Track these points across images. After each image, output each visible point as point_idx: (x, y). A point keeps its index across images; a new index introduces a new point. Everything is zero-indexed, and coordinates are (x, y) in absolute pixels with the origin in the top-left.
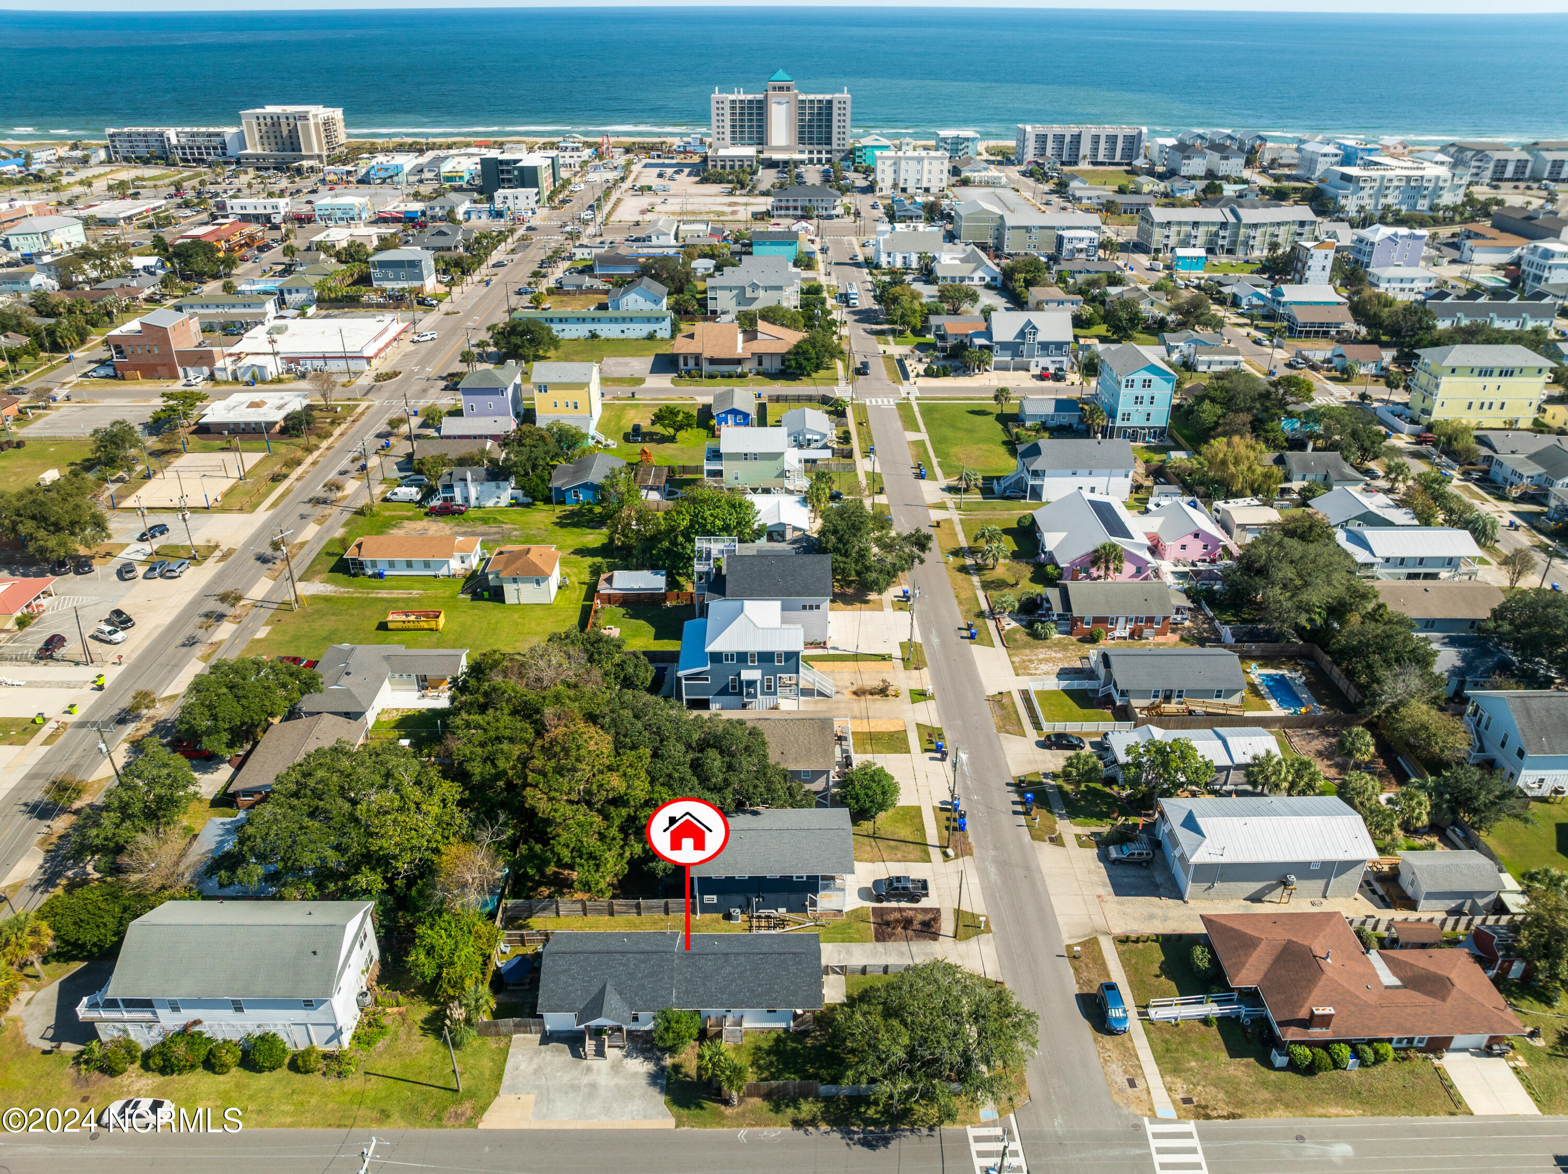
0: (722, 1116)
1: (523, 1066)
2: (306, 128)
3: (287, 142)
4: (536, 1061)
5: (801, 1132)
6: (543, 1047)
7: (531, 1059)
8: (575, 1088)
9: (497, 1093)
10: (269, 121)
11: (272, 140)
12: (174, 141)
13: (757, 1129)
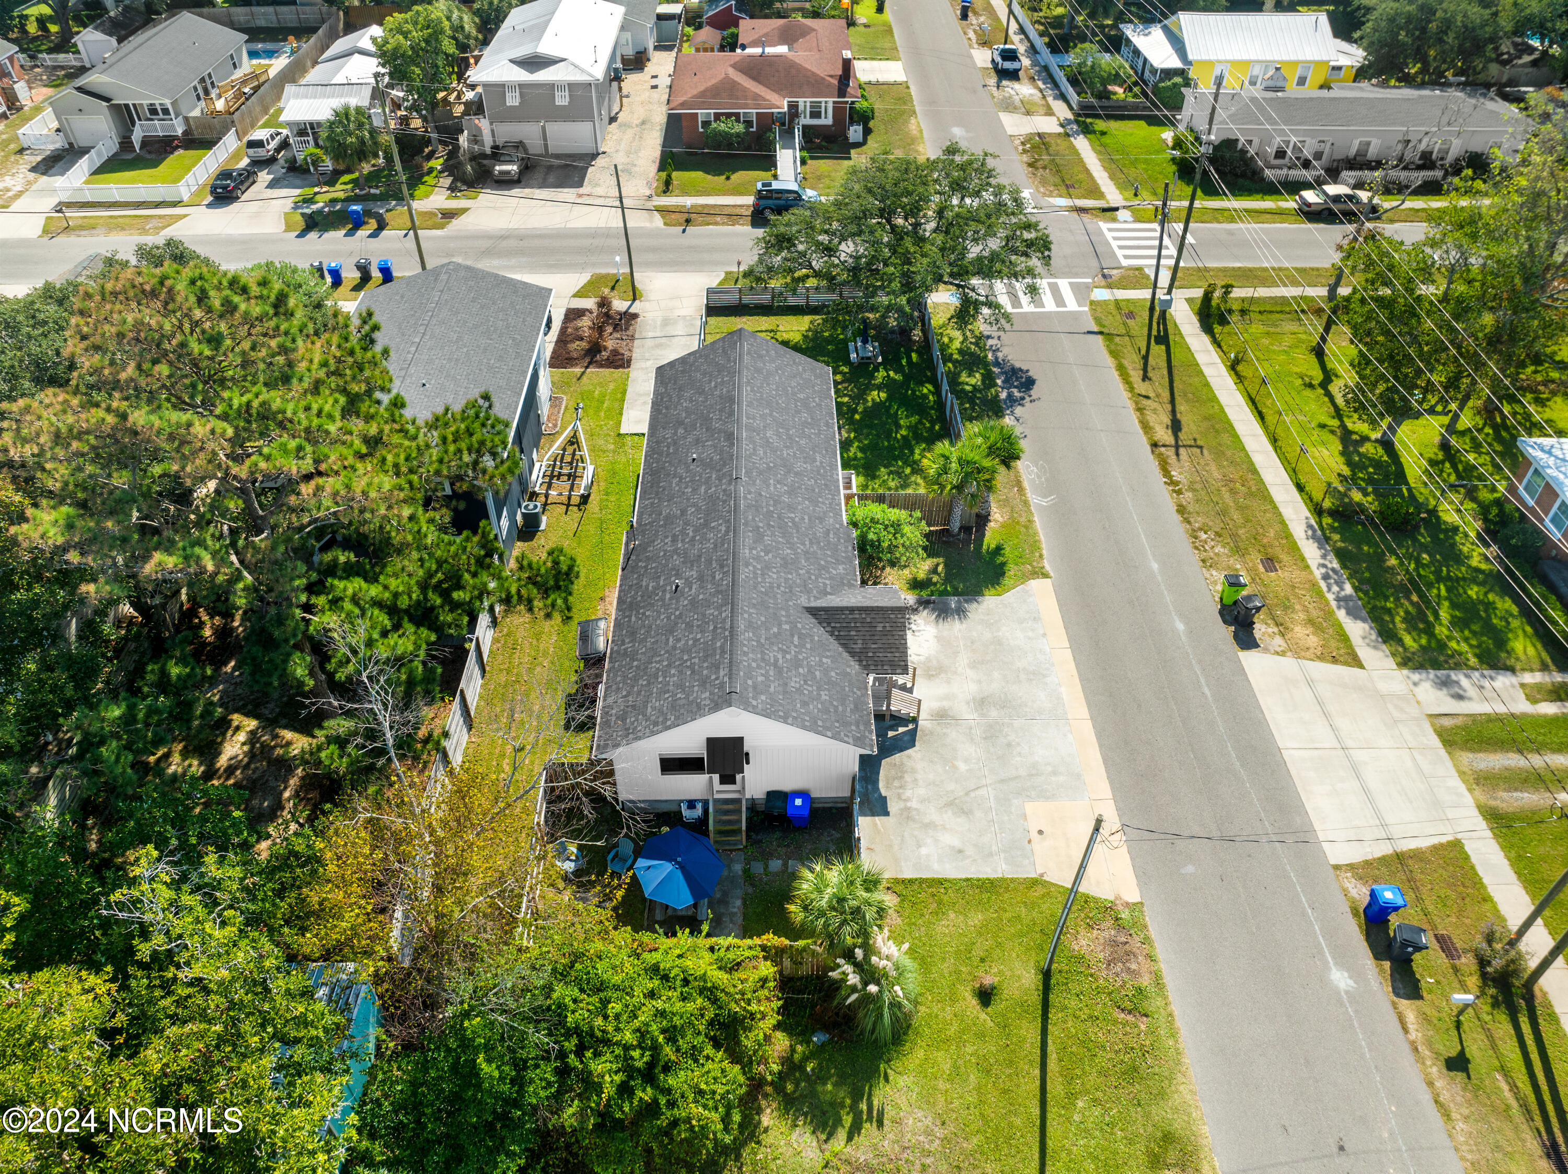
1: (949, 840)
4: (932, 814)
6: (892, 807)
7: (930, 826)
8: (991, 733)
9: (1034, 883)
13: (1026, 484)
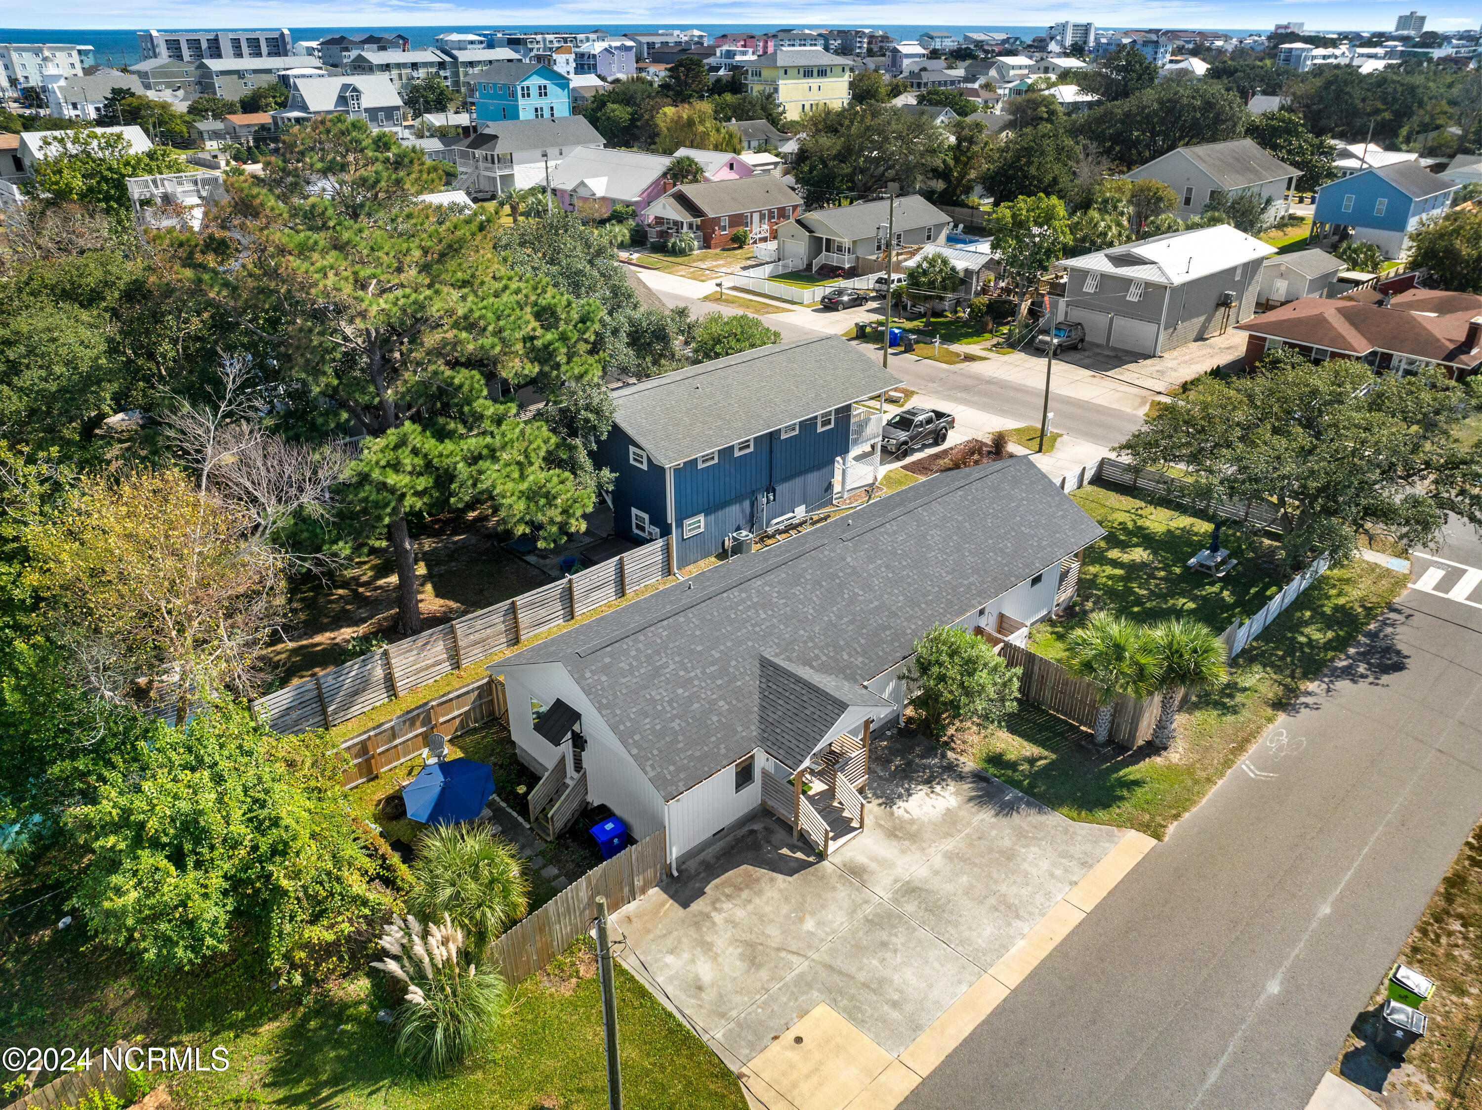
1: (705, 970)
4: (721, 940)
5: (1303, 711)
6: (697, 906)
7: (705, 945)
8: (880, 921)
9: (725, 1074)
13: (1251, 747)
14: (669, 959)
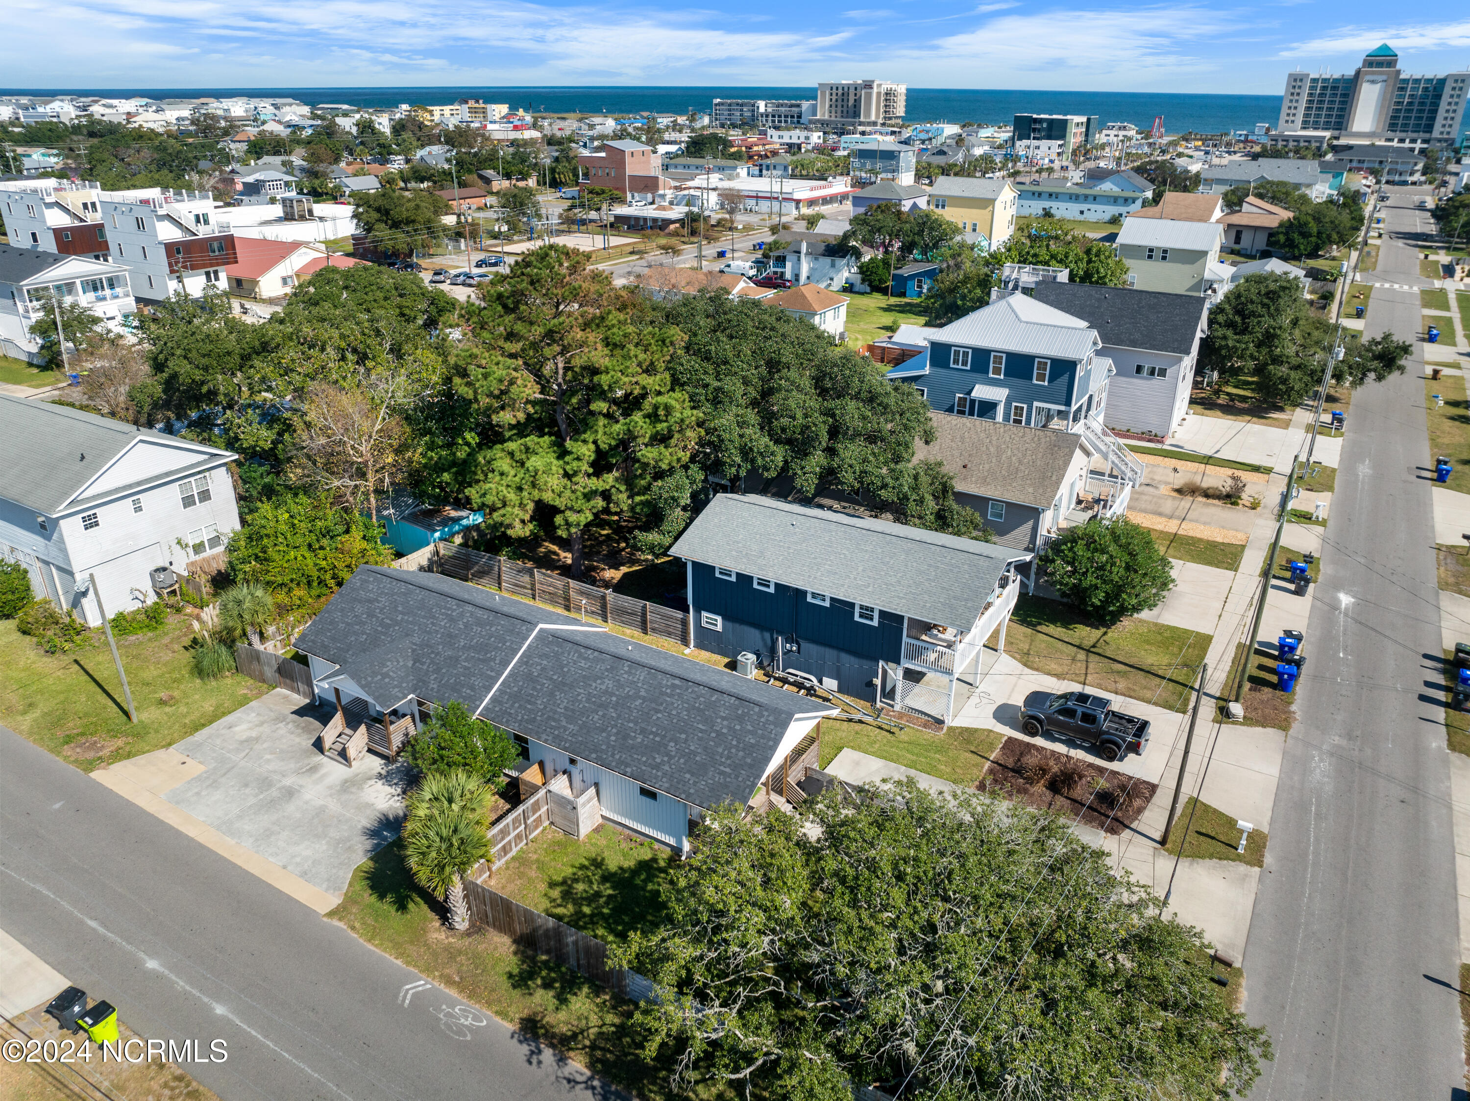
0: (418, 936)
1: (243, 728)
2: (869, 96)
3: (851, 111)
4: (266, 729)
5: (525, 1049)
6: (293, 717)
7: (262, 724)
8: (267, 784)
9: (170, 744)
10: (840, 91)
11: (839, 109)
12: (762, 109)
13: (453, 992)
14: (254, 715)
